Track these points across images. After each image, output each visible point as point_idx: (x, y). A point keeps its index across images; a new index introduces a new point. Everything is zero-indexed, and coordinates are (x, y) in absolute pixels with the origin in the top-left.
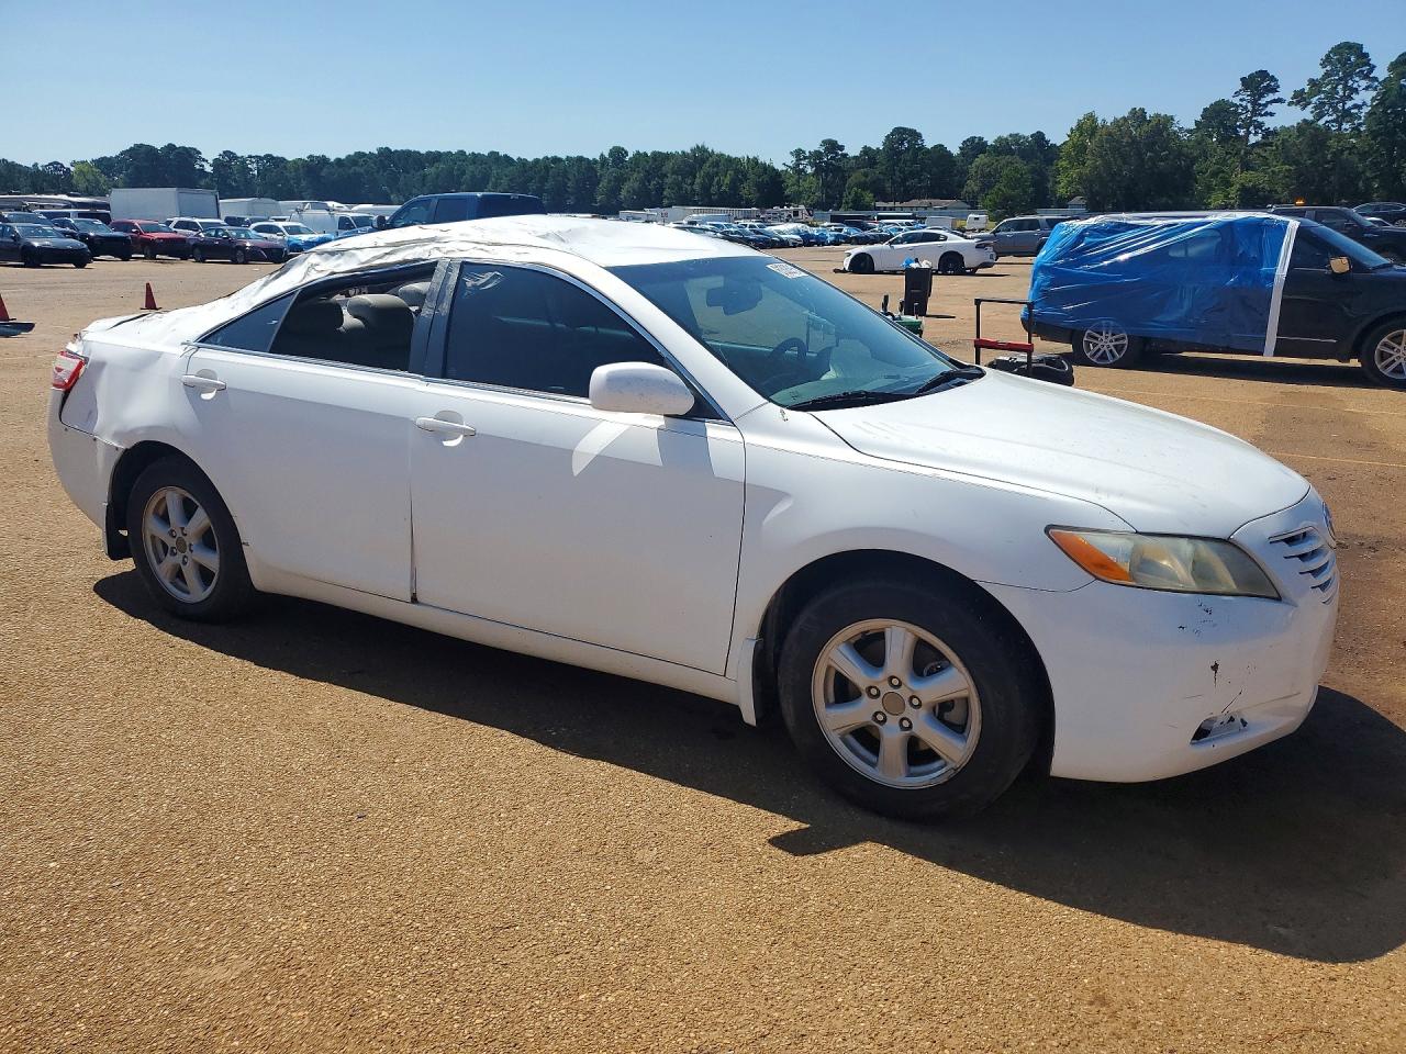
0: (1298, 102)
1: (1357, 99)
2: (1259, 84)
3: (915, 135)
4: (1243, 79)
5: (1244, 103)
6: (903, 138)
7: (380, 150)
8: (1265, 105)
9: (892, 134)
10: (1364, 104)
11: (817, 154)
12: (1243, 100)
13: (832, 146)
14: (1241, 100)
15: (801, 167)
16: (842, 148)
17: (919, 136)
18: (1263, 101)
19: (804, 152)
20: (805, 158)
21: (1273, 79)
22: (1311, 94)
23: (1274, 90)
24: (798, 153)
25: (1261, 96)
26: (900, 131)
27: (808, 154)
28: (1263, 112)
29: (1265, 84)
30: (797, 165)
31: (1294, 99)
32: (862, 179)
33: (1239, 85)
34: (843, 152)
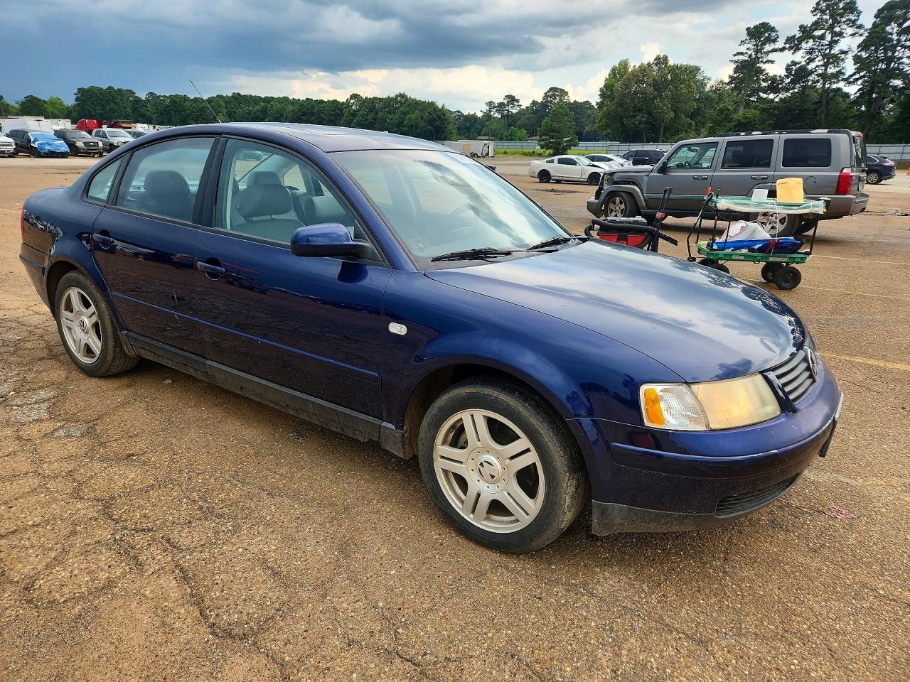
0: (790, 48)
1: (843, 44)
2: (761, 34)
3: (563, 93)
4: (748, 29)
5: (749, 52)
6: (556, 94)
8: (767, 53)
9: (548, 92)
10: (850, 50)
11: (501, 105)
12: (748, 48)
13: (512, 100)
14: (747, 49)
15: (492, 113)
16: (518, 101)
17: (567, 93)
18: (768, 47)
19: (494, 103)
20: (494, 107)
21: (773, 29)
22: (801, 40)
23: (774, 41)
24: (490, 103)
25: (764, 44)
26: (552, 90)
27: (496, 105)
28: (764, 60)
29: (767, 35)
30: (490, 112)
31: (787, 46)
32: (526, 121)
33: (745, 36)
34: (519, 103)
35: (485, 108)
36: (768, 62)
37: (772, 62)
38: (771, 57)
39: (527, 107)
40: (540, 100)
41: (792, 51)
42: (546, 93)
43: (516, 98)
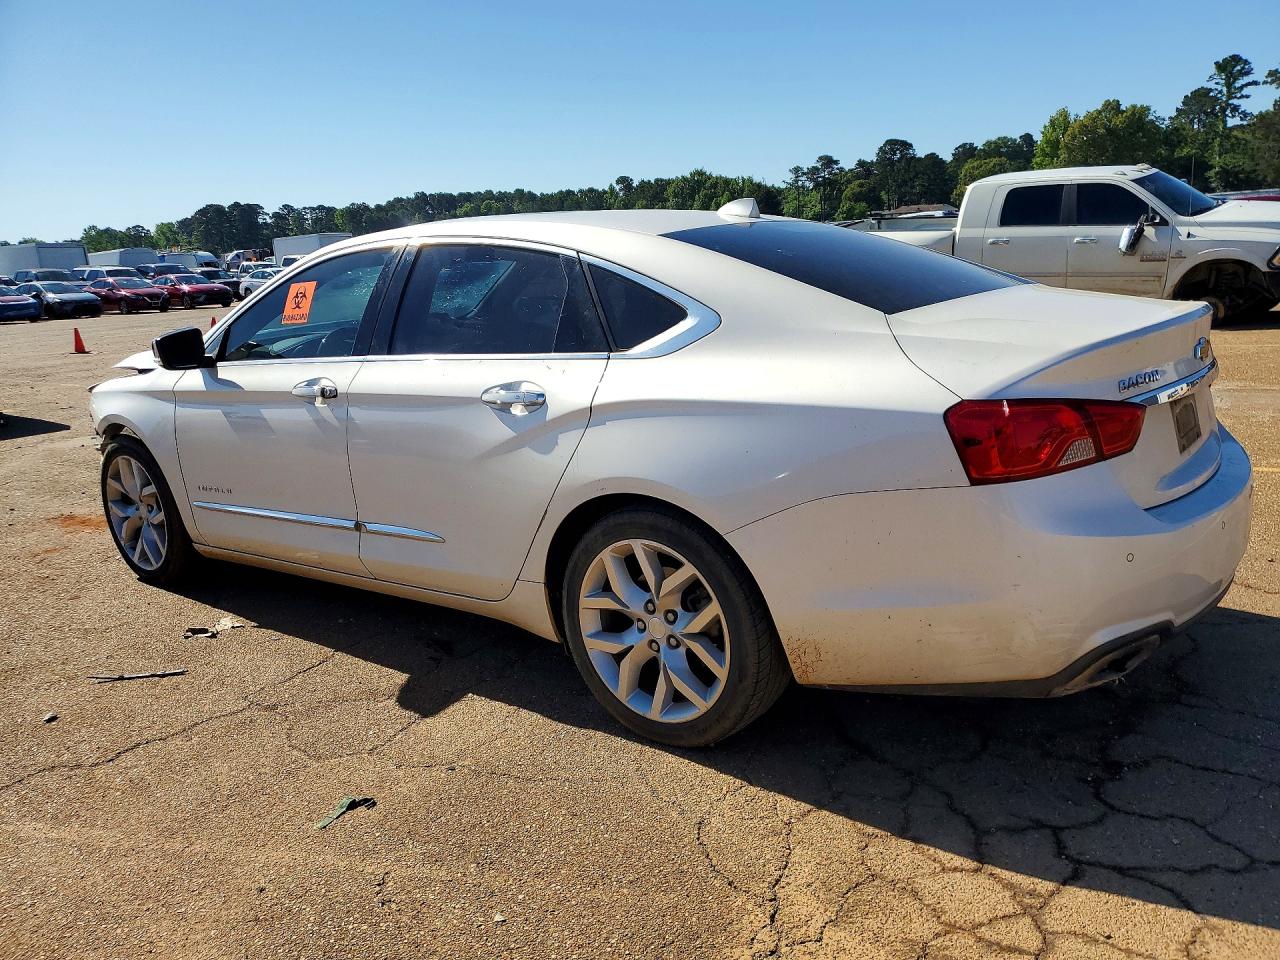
0: (1272, 82)
2: (1232, 68)
3: (906, 145)
4: (1217, 62)
5: (1219, 87)
6: (896, 149)
7: (416, 194)
8: (1241, 88)
9: (885, 146)
11: (814, 170)
12: (1217, 85)
13: (828, 161)
14: (1217, 83)
15: (800, 183)
16: (836, 162)
17: (911, 145)
18: (1238, 84)
19: (802, 169)
20: (804, 174)
21: (1246, 62)
23: (1248, 73)
24: (797, 170)
25: (1235, 79)
26: (892, 143)
27: (806, 170)
28: (1239, 95)
29: (1239, 68)
30: (797, 182)
31: (1269, 80)
32: (858, 190)
33: (1213, 70)
34: (839, 166)
35: (790, 177)
36: (1242, 97)
37: (1247, 97)
38: (1245, 91)
39: (851, 170)
41: (1274, 85)
42: (881, 148)
43: (835, 159)
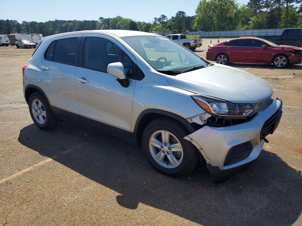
40: (175, 16)
